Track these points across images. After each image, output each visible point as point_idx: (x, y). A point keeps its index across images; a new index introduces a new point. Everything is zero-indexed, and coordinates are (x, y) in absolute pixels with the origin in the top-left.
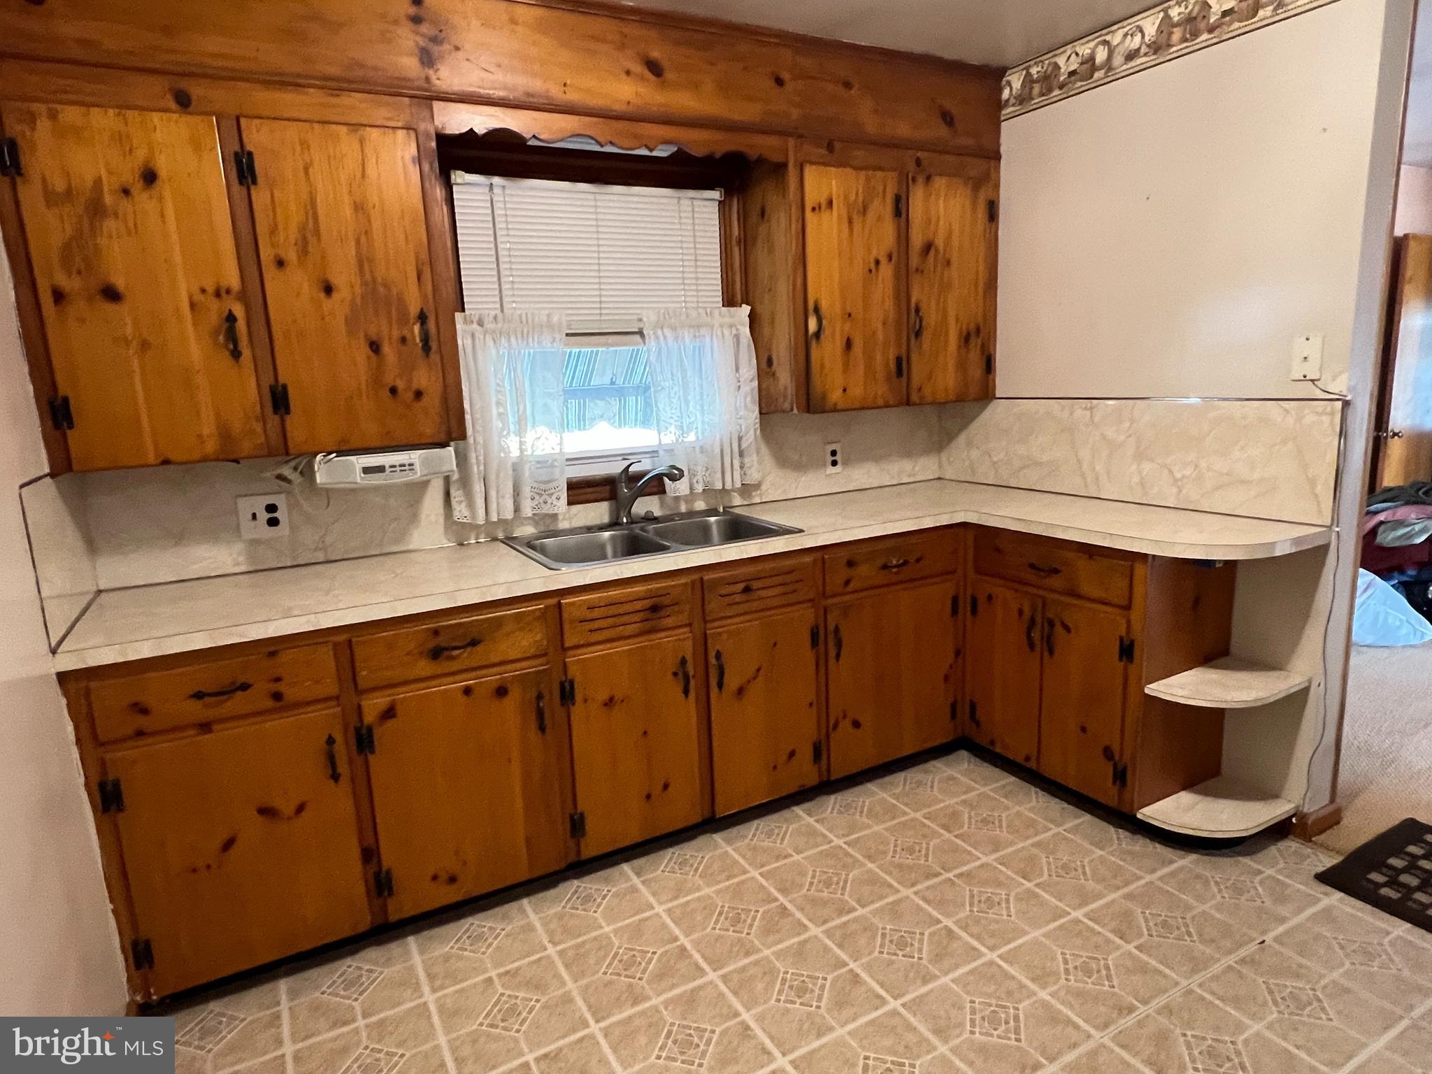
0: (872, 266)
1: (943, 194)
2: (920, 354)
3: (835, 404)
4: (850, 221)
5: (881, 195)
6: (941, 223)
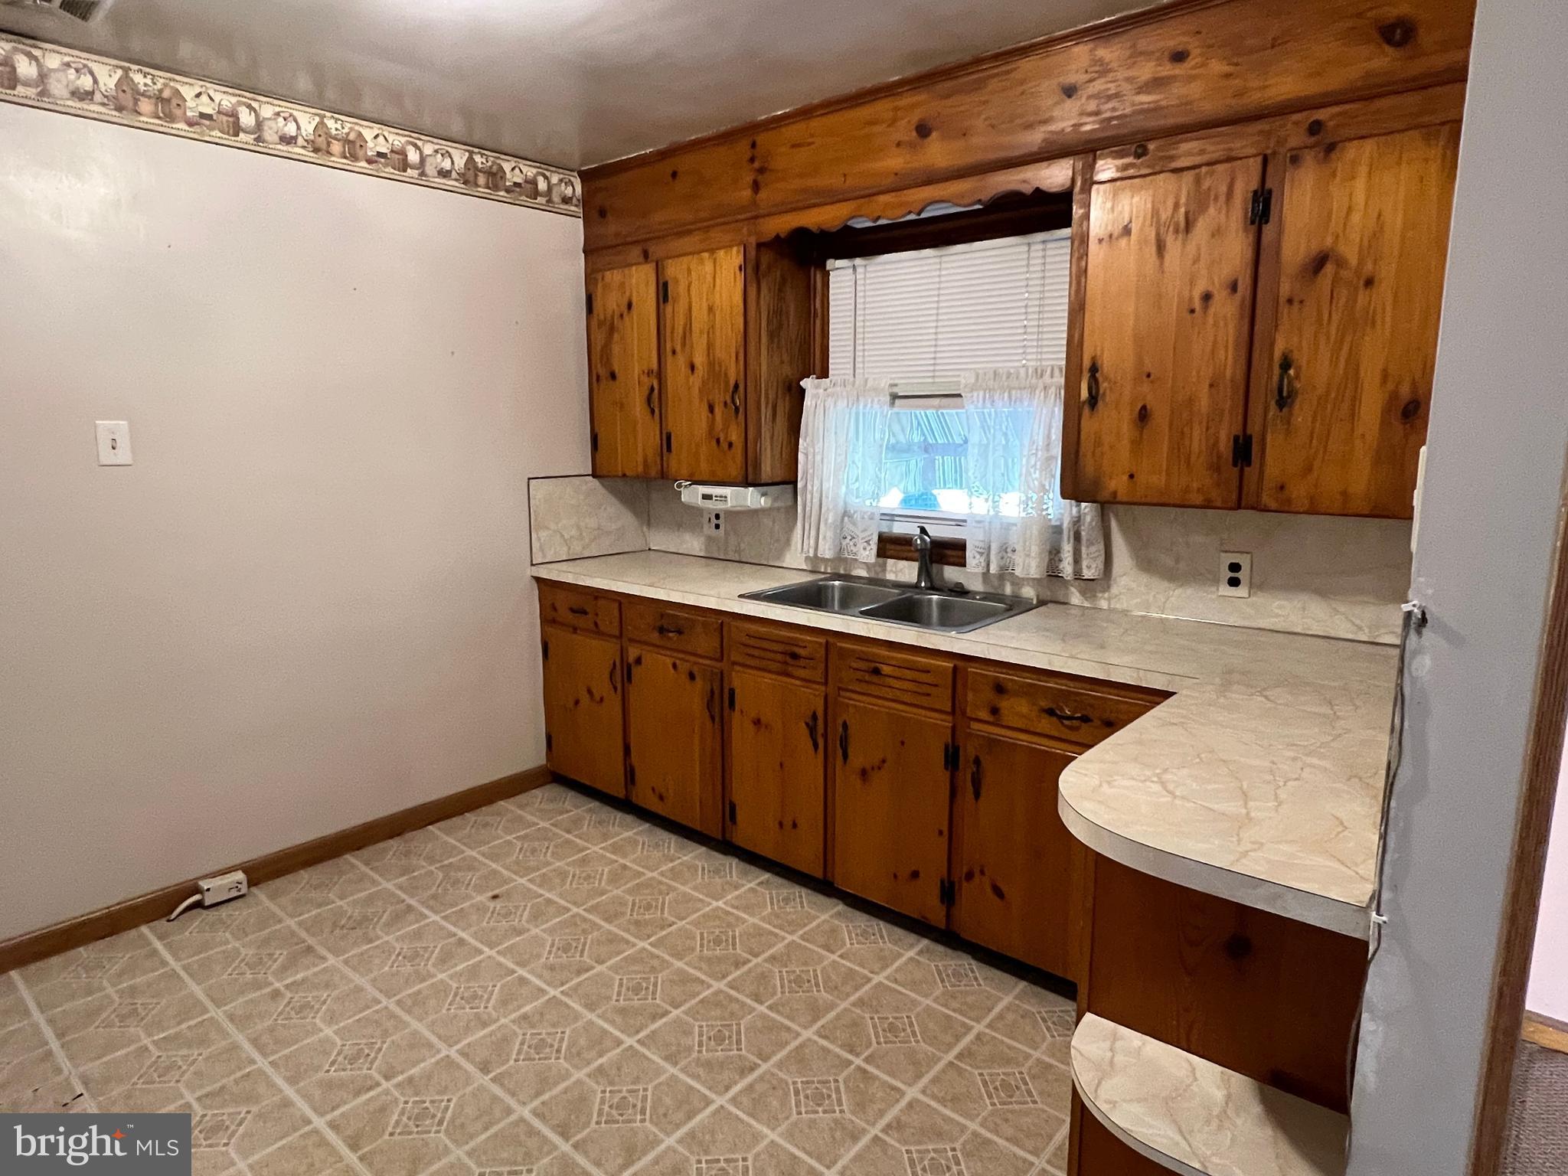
0: (1197, 304)
1: (1363, 170)
2: (1288, 432)
3: (1115, 494)
4: (1161, 247)
5: (1222, 198)
6: (1356, 218)
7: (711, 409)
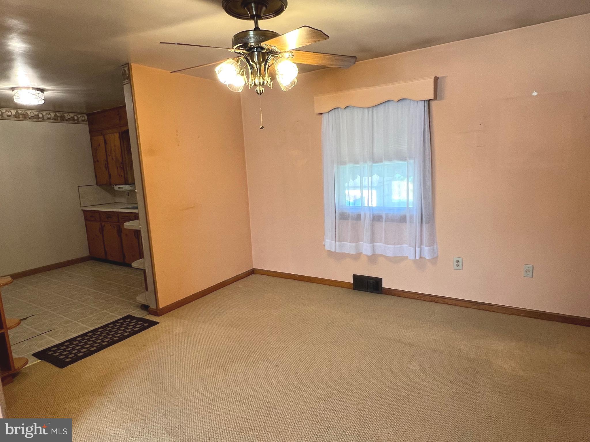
7: (117, 168)
